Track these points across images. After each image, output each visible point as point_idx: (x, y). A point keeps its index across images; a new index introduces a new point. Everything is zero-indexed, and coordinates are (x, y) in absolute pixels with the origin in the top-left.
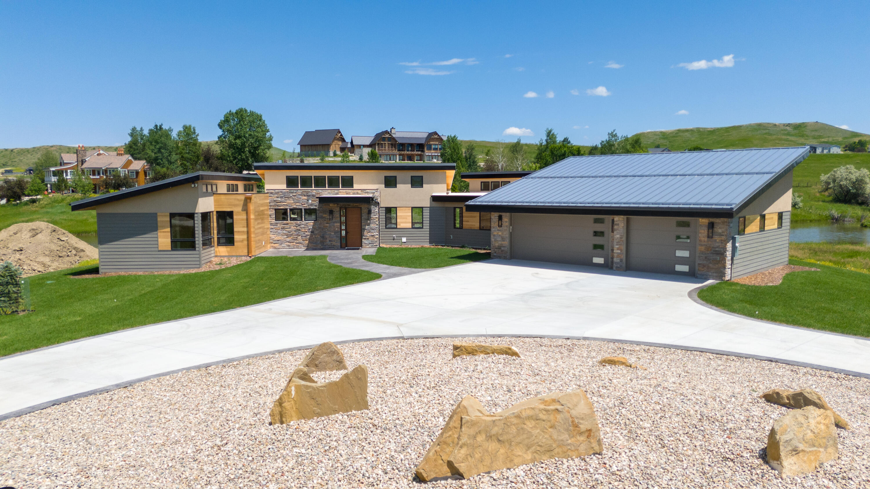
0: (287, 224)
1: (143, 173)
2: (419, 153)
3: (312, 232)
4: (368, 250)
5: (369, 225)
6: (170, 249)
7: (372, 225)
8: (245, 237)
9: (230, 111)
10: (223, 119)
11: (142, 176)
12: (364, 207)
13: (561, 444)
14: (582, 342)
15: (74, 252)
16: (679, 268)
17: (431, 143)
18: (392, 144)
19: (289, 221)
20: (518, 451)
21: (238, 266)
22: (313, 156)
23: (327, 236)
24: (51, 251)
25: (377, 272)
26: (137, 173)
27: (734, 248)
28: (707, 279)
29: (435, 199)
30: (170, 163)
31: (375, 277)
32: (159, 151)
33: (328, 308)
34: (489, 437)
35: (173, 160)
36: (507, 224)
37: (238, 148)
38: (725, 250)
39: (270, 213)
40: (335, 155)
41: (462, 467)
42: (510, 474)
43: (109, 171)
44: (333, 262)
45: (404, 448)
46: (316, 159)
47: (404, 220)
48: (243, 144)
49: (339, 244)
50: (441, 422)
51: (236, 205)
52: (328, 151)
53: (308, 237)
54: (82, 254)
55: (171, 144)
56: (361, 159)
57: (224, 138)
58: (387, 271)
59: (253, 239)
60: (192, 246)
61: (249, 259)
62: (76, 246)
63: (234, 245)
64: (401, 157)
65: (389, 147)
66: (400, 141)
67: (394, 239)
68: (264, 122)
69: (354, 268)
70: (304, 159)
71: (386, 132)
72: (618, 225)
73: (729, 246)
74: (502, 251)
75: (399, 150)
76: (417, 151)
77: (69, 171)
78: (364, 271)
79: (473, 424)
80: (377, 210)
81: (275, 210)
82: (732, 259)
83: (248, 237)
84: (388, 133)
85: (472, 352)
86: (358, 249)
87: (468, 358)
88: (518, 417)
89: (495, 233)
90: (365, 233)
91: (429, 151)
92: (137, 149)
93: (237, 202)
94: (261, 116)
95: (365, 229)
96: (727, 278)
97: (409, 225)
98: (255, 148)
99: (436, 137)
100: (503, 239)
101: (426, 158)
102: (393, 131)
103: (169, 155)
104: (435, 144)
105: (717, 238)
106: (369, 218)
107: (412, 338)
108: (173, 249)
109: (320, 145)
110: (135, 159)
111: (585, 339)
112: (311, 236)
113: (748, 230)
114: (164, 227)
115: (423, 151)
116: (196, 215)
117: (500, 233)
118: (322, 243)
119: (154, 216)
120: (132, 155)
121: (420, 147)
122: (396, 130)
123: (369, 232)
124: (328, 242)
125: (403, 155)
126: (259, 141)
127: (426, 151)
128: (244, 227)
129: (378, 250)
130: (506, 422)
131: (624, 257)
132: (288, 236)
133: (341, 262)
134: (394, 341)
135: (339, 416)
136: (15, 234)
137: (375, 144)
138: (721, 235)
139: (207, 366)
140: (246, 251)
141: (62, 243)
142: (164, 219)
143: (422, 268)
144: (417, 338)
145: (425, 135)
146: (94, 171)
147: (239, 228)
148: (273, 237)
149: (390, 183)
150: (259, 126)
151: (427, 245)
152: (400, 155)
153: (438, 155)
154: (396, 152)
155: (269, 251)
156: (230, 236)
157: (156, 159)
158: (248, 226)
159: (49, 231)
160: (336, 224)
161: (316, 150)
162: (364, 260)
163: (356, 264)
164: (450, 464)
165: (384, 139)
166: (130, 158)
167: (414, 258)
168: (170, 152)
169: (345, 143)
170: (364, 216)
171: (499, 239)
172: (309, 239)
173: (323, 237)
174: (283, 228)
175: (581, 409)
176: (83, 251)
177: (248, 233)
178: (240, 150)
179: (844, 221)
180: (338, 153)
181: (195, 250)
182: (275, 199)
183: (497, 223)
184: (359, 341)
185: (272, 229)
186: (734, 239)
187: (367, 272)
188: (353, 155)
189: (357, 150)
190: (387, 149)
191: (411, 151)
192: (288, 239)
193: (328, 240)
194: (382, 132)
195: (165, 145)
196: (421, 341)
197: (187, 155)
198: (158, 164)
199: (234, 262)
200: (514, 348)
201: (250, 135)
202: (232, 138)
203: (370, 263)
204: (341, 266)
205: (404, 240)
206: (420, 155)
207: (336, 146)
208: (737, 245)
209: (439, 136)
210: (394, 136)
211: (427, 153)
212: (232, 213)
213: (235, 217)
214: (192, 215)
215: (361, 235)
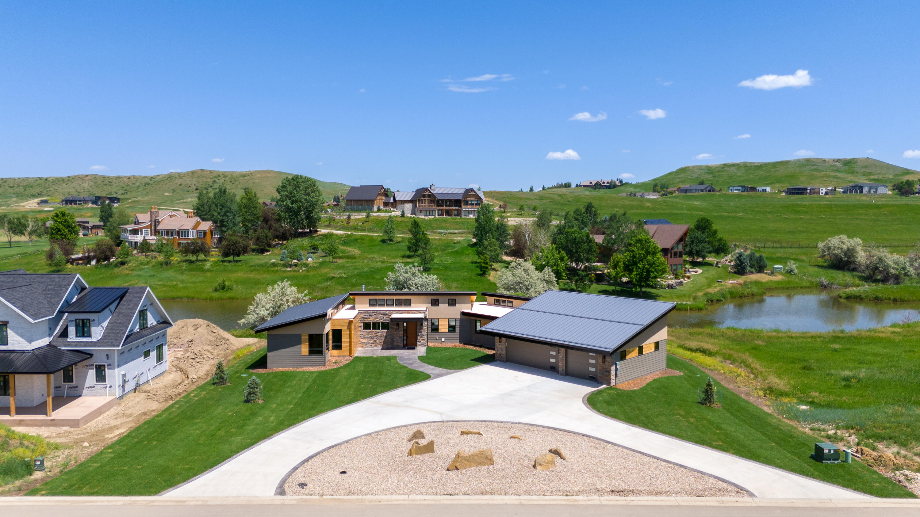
0: (370, 332)
1: (210, 232)
2: (457, 208)
3: (386, 337)
4: (421, 350)
5: (421, 333)
6: (308, 354)
7: (423, 333)
8: (348, 344)
9: (287, 178)
10: (281, 185)
11: (209, 235)
12: (418, 321)
13: (483, 462)
14: (517, 425)
15: (224, 341)
17: (468, 199)
18: (431, 201)
19: (372, 330)
20: (473, 464)
21: (347, 364)
22: (358, 210)
23: (395, 341)
24: (211, 341)
25: (428, 373)
26: (205, 233)
27: (616, 369)
28: (602, 384)
29: (463, 314)
30: (235, 224)
31: (426, 377)
32: (225, 214)
33: (407, 402)
34: (465, 460)
35: (237, 223)
37: (294, 211)
38: (610, 370)
39: (360, 325)
40: (379, 210)
41: (458, 467)
42: (470, 469)
43: (182, 232)
44: (401, 363)
45: (444, 463)
46: (362, 214)
47: (443, 327)
48: (299, 208)
49: (402, 345)
50: (454, 456)
51: (343, 326)
52: (373, 206)
54: (228, 342)
55: (235, 208)
56: (403, 215)
57: (283, 201)
58: (434, 372)
59: (353, 346)
60: (320, 353)
61: (351, 359)
62: (224, 336)
63: (341, 349)
64: (440, 211)
65: (428, 203)
66: (438, 197)
67: (437, 340)
68: (317, 188)
69: (415, 369)
70: (351, 214)
71: (426, 189)
72: (561, 352)
73: (613, 368)
74: (502, 357)
75: (437, 206)
76: (454, 206)
77: (143, 230)
78: (420, 372)
79: (462, 457)
80: (426, 323)
81: (364, 324)
82: (616, 375)
83: (350, 345)
84: (428, 190)
85: (467, 433)
86: (414, 348)
87: (465, 436)
88: (473, 455)
89: (498, 346)
90: (419, 338)
91: (466, 207)
92: (204, 211)
93: (344, 324)
94: (315, 182)
95: (418, 335)
96: (612, 384)
97: (447, 330)
98: (309, 211)
99: (473, 193)
100: (502, 350)
101: (463, 214)
102: (433, 187)
103: (234, 218)
104: (472, 200)
105: (606, 363)
106: (421, 328)
107: (447, 422)
108: (309, 355)
109: (365, 200)
110: (203, 220)
111: (520, 423)
112: (385, 339)
113: (627, 357)
114: (305, 342)
115: (460, 206)
117: (500, 346)
118: (392, 344)
119: (300, 335)
120: (200, 217)
121: (458, 203)
122: (435, 186)
123: (421, 337)
124: (396, 344)
125: (441, 210)
126: (313, 206)
127: (463, 206)
128: (348, 339)
129: (427, 350)
130: (470, 456)
131: (564, 368)
132: (370, 339)
133: (406, 363)
134: (440, 423)
135: (427, 454)
137: (416, 201)
138: (608, 362)
139: (370, 434)
140: (348, 353)
141: (215, 334)
142: (305, 337)
143: (453, 369)
144: (450, 421)
145: (462, 191)
146: (168, 232)
147: (345, 339)
148: (361, 340)
149: (435, 303)
150: (313, 192)
151: (458, 344)
152: (438, 210)
153: (474, 211)
154: (435, 207)
155: (359, 351)
156: (340, 344)
157: (222, 221)
158: (350, 338)
159: (205, 326)
160: (400, 333)
161: (361, 205)
162: (419, 361)
163: (415, 365)
164: (456, 467)
165: (424, 196)
166: (199, 220)
167: (449, 359)
168: (235, 215)
169: (387, 198)
170: (418, 327)
171: (500, 350)
172: (384, 341)
173: (392, 340)
174: (368, 335)
176: (228, 340)
177: (350, 342)
178: (296, 213)
179: (831, 288)
180: (382, 207)
181: (322, 354)
182: (364, 316)
183: (499, 342)
184: (425, 423)
185: (362, 335)
186: (616, 364)
187: (423, 373)
188: (395, 209)
189: (399, 206)
190: (427, 206)
191: (449, 206)
192: (371, 342)
194: (423, 188)
195: (230, 209)
196: (451, 423)
197: (249, 217)
198: (225, 226)
199: (344, 361)
200: (481, 432)
201: (306, 200)
202: (289, 202)
203: (423, 364)
204: (407, 367)
205: (443, 341)
206: (458, 210)
207: (379, 202)
208: (618, 367)
209: (475, 192)
210: (433, 192)
211: (464, 208)
212: (341, 330)
213: (343, 333)
214: (322, 335)
215: (416, 340)
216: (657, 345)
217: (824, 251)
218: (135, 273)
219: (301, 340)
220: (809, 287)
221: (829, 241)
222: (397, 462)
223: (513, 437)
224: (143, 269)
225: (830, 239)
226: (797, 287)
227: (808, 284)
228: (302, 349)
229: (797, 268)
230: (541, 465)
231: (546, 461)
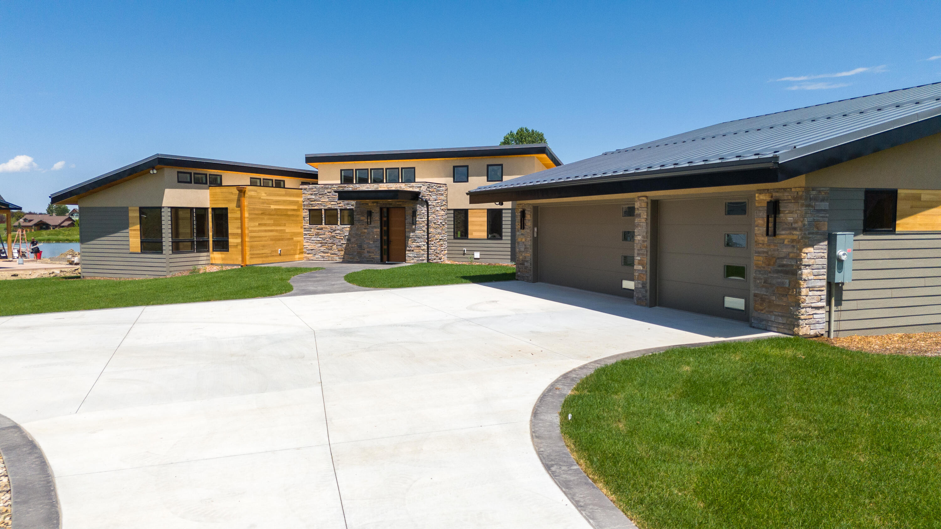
0: (322, 229)
3: (348, 240)
6: (140, 251)
7: (418, 232)
8: (239, 240)
12: (408, 206)
19: (323, 225)
23: (365, 246)
27: (834, 264)
38: (799, 265)
39: (303, 214)
47: (477, 229)
49: (378, 257)
51: (230, 201)
53: (344, 246)
59: (247, 244)
60: (159, 248)
63: (228, 251)
67: (464, 254)
72: (638, 211)
74: (526, 268)
80: (425, 211)
81: (310, 210)
82: (832, 288)
83: (242, 241)
90: (408, 242)
93: (232, 196)
95: (409, 238)
96: (809, 329)
97: (485, 234)
105: (784, 235)
106: (414, 223)
112: (347, 244)
113: (904, 225)
114: (134, 224)
116: (163, 210)
118: (360, 254)
119: (125, 211)
123: (414, 241)
124: (366, 255)
128: (238, 228)
131: (648, 279)
132: (323, 244)
138: (792, 228)
142: (134, 214)
147: (233, 228)
148: (306, 244)
149: (459, 174)
156: (225, 238)
158: (242, 226)
160: (375, 230)
170: (409, 219)
172: (346, 249)
173: (360, 247)
174: (317, 234)
177: (242, 235)
181: (162, 253)
182: (310, 197)
185: (305, 234)
186: (831, 240)
192: (322, 249)
193: (366, 251)
205: (477, 255)
208: (840, 252)
212: (226, 209)
213: (230, 215)
214: (161, 208)
215: (405, 245)
219: (128, 220)
228: (131, 240)
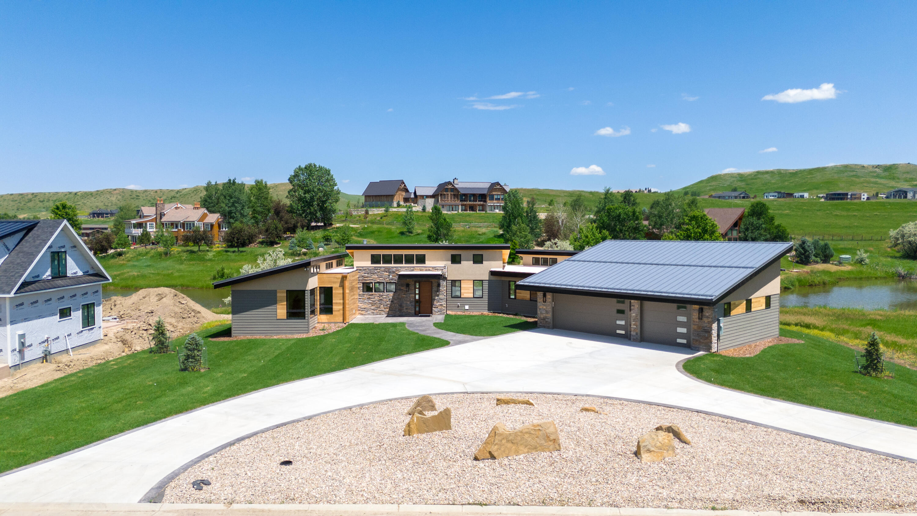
0: (372, 295)
1: (217, 225)
2: (482, 203)
3: (392, 302)
4: (438, 317)
5: (438, 296)
6: (286, 318)
7: (440, 296)
8: (341, 307)
9: (300, 166)
10: (293, 174)
11: (216, 228)
12: (434, 281)
13: (541, 445)
14: (585, 398)
15: (193, 314)
16: (679, 341)
17: (494, 193)
18: (454, 195)
19: (374, 293)
20: (521, 448)
21: (338, 332)
22: (377, 206)
23: (404, 305)
24: (176, 313)
25: (446, 339)
26: (212, 226)
27: (719, 328)
28: (699, 351)
29: (493, 273)
30: (243, 215)
31: (444, 343)
32: (233, 205)
33: (414, 370)
34: (508, 441)
35: (245, 214)
36: (550, 300)
37: (307, 202)
38: (711, 329)
39: (358, 286)
40: (399, 205)
41: (495, 454)
42: (517, 458)
43: (187, 224)
44: (411, 329)
45: (469, 447)
46: (381, 209)
47: (466, 291)
48: (312, 198)
49: (413, 312)
50: (487, 435)
51: (334, 282)
52: (392, 201)
53: (389, 305)
54: (198, 315)
55: (244, 198)
56: (424, 209)
57: (295, 192)
58: (454, 338)
59: (347, 309)
60: (302, 315)
61: (344, 326)
62: (194, 308)
63: (332, 314)
64: (464, 207)
65: (451, 198)
66: (462, 192)
67: (458, 307)
68: (332, 177)
69: (428, 335)
70: (369, 209)
71: (449, 183)
72: (634, 306)
73: (715, 326)
74: (546, 322)
75: (461, 201)
76: (479, 201)
77: (148, 223)
78: (435, 338)
79: (501, 435)
80: (445, 284)
81: (363, 283)
82: (718, 336)
83: (343, 308)
84: (451, 184)
85: (507, 402)
86: (429, 316)
87: (504, 406)
88: (521, 432)
89: (541, 307)
90: (435, 303)
91: (492, 202)
92: (212, 203)
93: (336, 280)
94: (329, 171)
95: (435, 300)
96: (714, 350)
97: (471, 296)
98: (323, 201)
99: (498, 187)
100: (547, 312)
101: (488, 209)
102: (456, 182)
103: (242, 209)
104: (498, 195)
105: (705, 320)
106: (438, 290)
107: (473, 393)
108: (287, 319)
109: (384, 196)
110: (211, 212)
111: (587, 395)
112: (391, 305)
113: (733, 313)
114: (282, 301)
115: (485, 201)
116: (306, 292)
117: (545, 307)
118: (400, 310)
119: (274, 292)
120: (207, 209)
121: (483, 197)
122: (459, 180)
123: (438, 302)
124: (405, 310)
125: (465, 205)
126: (327, 195)
127: (488, 201)
128: (340, 299)
129: (445, 317)
130: (516, 434)
131: (638, 331)
132: (372, 304)
133: (417, 330)
134: (462, 395)
135: (437, 433)
136: (144, 298)
137: (438, 195)
138: (708, 317)
139: (350, 408)
140: (342, 319)
141: (183, 306)
142: (281, 295)
143: (481, 335)
144: (477, 393)
145: (487, 186)
146: (174, 224)
147: (337, 300)
148: (360, 305)
149: (456, 260)
150: (327, 181)
151: (486, 313)
152: (462, 205)
153: (500, 206)
154: (458, 202)
155: (357, 319)
156: (330, 306)
157: (230, 212)
158: (344, 298)
159: (172, 295)
160: (411, 296)
161: (380, 201)
162: (435, 328)
163: (429, 332)
164: (490, 453)
165: (447, 190)
166: (206, 211)
167: (475, 326)
168: (243, 206)
169: (407, 193)
170: (435, 288)
171: (544, 312)
172: (390, 307)
173: (401, 306)
174: (369, 299)
175: (551, 430)
176: (199, 312)
177: (344, 304)
178: (309, 204)
179: (910, 278)
180: (402, 203)
181: (305, 319)
182: (363, 275)
183: (542, 300)
184: (439, 394)
185: (360, 299)
186: (719, 321)
187: (439, 339)
188: (416, 205)
189: (420, 201)
190: (450, 200)
191: (473, 201)
192: (373, 307)
193: (404, 308)
194: (446, 183)
195: (239, 199)
196: (479, 395)
197: (259, 209)
198: (233, 218)
199: (334, 328)
200: (531, 401)
201: (319, 189)
202: (301, 192)
203: (440, 331)
204: (417, 333)
205: (467, 307)
206: (482, 205)
207: (399, 197)
208: (721, 325)
209: (501, 186)
210: (456, 186)
211: (489, 203)
212: (331, 288)
213: (334, 291)
214: (304, 291)
215: (432, 305)
216: (768, 299)
217: (897, 239)
218: (131, 263)
219: (276, 298)
220: (885, 278)
221: (903, 227)
222: (385, 446)
223: (587, 410)
224: (141, 260)
225: (904, 225)
226: (872, 277)
227: (883, 275)
228: (278, 311)
229: (868, 257)
230: (649, 451)
231: (658, 444)
